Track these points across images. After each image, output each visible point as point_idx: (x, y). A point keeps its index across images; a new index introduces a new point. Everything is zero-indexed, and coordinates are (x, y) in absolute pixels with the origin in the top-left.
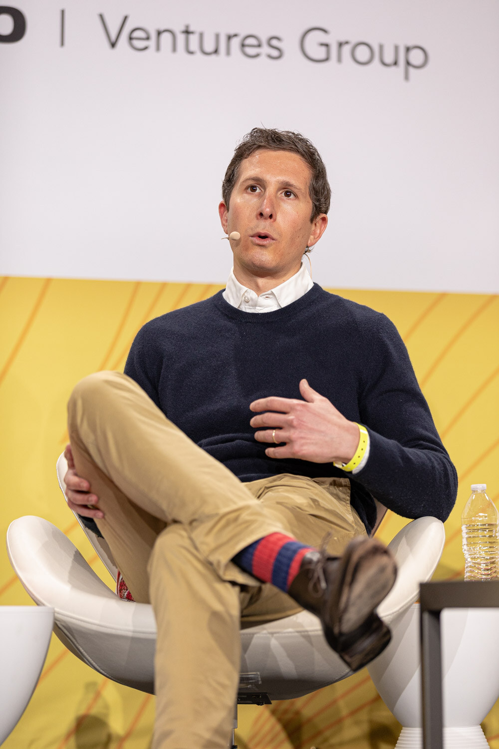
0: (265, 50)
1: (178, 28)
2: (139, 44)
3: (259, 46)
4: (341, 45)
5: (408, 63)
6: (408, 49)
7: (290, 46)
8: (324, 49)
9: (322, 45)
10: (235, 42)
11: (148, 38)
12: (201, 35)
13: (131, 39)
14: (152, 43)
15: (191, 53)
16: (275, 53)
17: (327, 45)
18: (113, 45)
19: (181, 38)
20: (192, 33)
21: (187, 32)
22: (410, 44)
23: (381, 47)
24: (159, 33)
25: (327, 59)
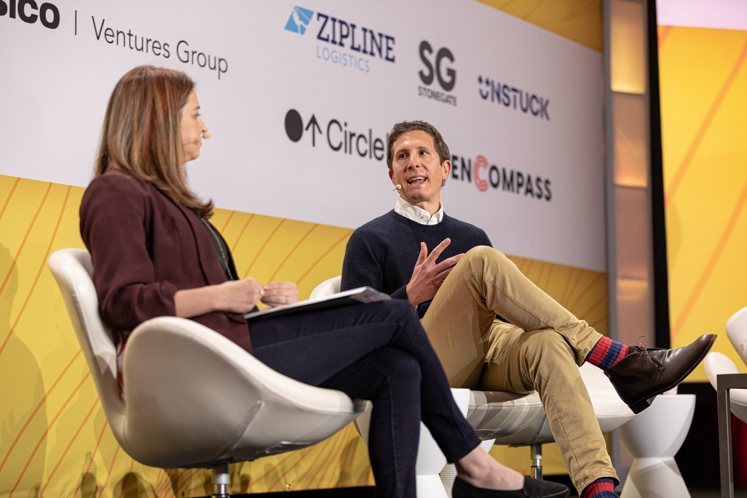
0: (162, 51)
1: (126, 32)
2: (110, 39)
3: (160, 48)
4: (194, 53)
5: (220, 69)
6: (220, 60)
7: (172, 49)
8: (186, 54)
9: (185, 52)
10: (150, 43)
11: (113, 36)
12: (136, 36)
13: (106, 35)
14: (115, 39)
15: (132, 48)
16: (167, 54)
17: (187, 52)
18: (98, 38)
19: (127, 37)
20: (132, 35)
21: (130, 35)
22: (221, 58)
23: (209, 56)
24: (118, 34)
25: (187, 61)
